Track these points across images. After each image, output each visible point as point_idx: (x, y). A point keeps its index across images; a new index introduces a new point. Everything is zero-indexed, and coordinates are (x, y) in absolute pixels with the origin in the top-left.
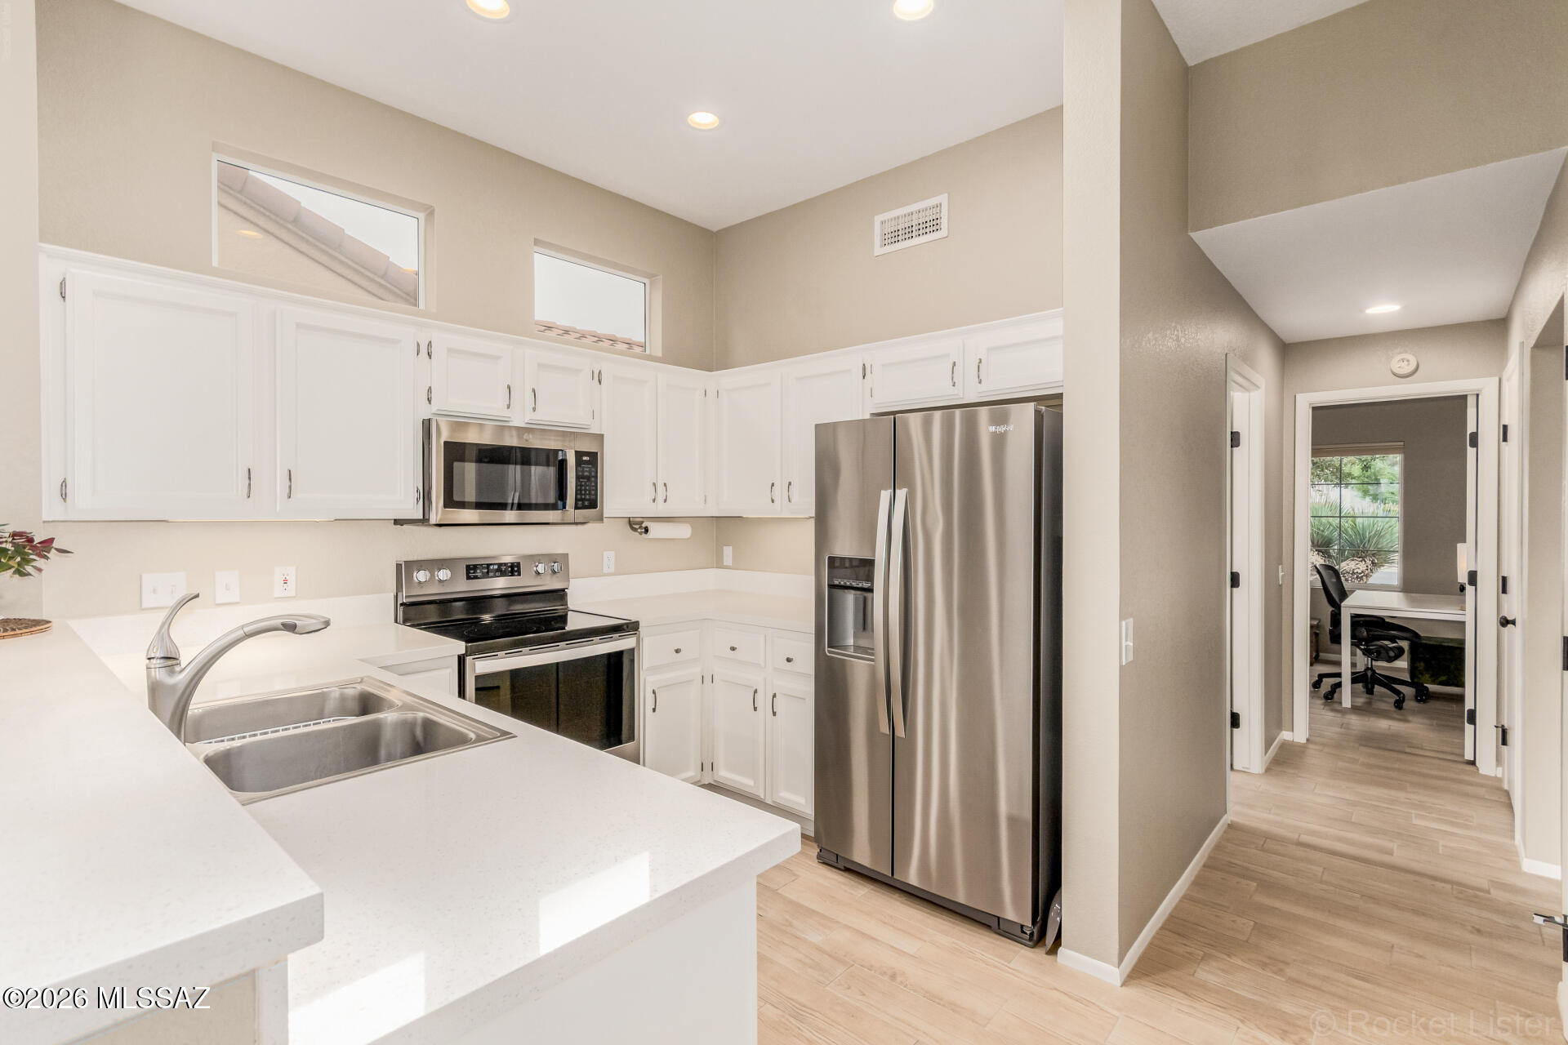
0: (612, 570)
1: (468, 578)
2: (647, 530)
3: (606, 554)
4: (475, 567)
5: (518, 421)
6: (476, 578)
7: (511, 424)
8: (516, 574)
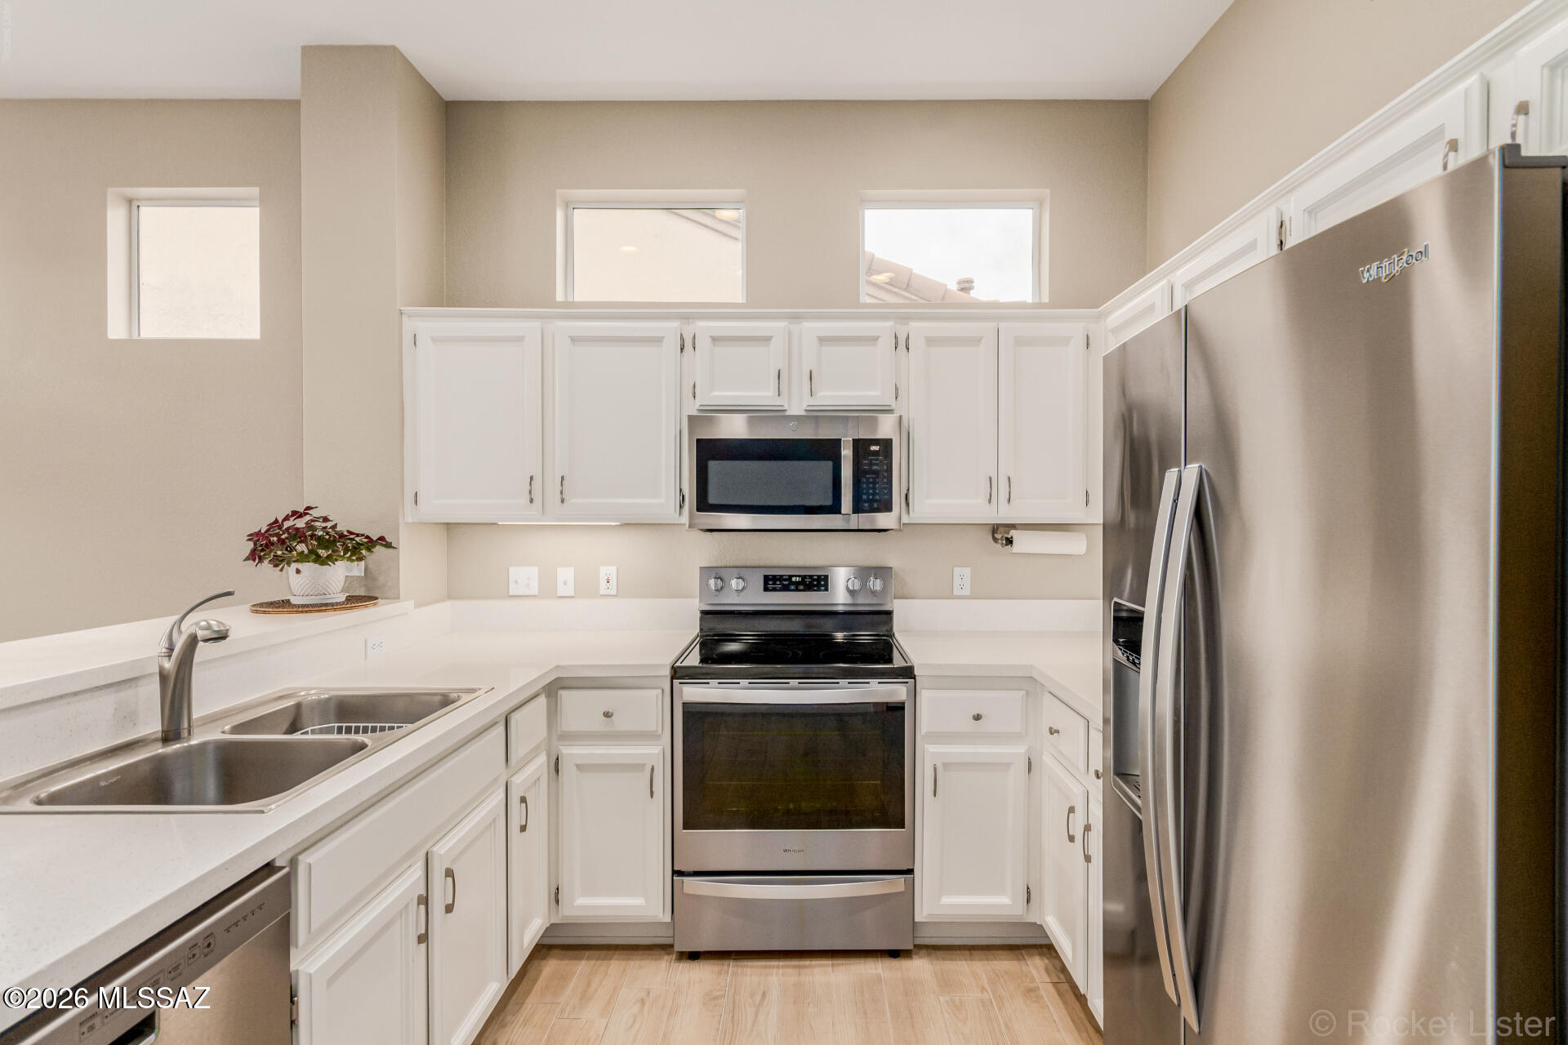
0: (967, 592)
1: (766, 589)
2: (1010, 541)
3: (957, 571)
4: (775, 578)
5: (796, 409)
6: (774, 590)
7: (788, 413)
8: (823, 588)
